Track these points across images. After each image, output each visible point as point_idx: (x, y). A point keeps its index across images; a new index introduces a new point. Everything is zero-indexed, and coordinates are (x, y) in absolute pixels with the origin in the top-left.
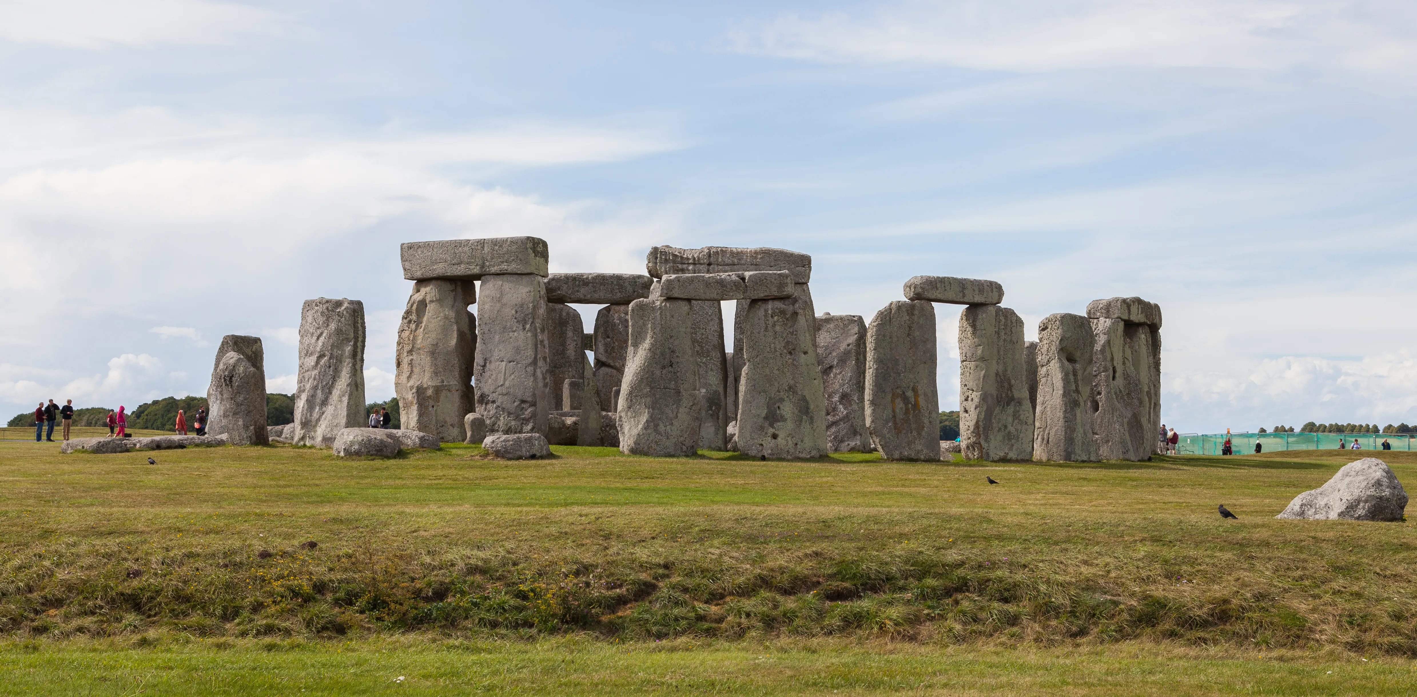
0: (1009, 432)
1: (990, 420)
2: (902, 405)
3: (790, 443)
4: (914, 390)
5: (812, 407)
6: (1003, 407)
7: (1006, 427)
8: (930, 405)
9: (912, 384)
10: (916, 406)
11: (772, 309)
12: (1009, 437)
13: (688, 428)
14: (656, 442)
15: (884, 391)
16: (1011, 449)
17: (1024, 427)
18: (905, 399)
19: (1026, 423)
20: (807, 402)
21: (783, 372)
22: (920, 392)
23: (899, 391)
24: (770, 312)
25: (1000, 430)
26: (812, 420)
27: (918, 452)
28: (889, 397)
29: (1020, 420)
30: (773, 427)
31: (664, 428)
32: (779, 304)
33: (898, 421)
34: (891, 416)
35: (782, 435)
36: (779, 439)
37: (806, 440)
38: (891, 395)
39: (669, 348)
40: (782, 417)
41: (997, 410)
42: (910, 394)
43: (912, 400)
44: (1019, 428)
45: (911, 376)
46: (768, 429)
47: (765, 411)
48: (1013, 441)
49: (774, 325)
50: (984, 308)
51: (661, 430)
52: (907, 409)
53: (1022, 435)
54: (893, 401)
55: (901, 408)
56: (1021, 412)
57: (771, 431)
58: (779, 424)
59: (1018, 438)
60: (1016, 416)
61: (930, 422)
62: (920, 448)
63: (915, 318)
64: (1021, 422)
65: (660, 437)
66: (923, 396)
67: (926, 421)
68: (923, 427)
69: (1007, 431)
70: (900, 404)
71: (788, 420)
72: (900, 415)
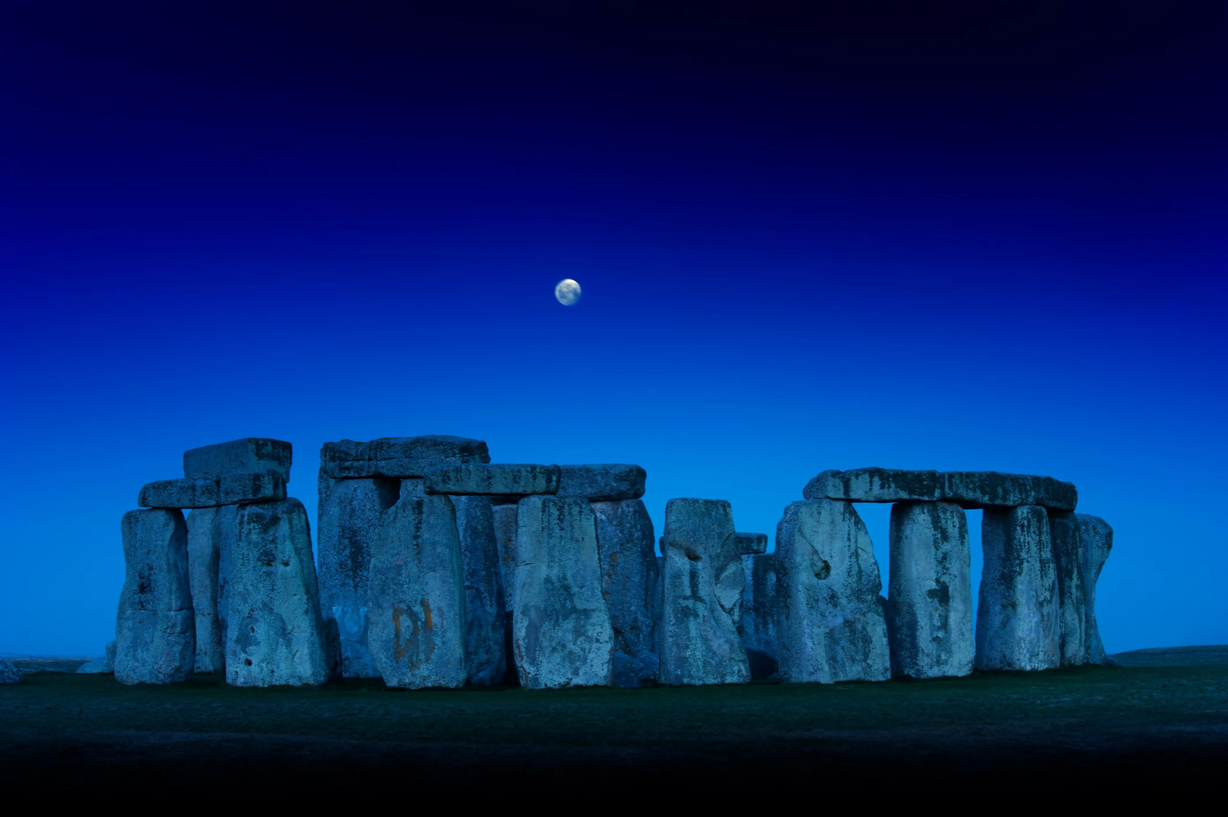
0: (571, 652)
1: (537, 639)
2: (409, 623)
3: (265, 669)
4: (424, 604)
5: (290, 628)
6: (557, 620)
7: (564, 646)
8: (445, 622)
9: (420, 597)
10: (427, 623)
11: (248, 515)
12: (571, 657)
13: (162, 653)
14: (134, 670)
15: (380, 607)
16: (576, 672)
17: (595, 645)
18: (413, 616)
19: (598, 641)
20: (283, 622)
21: (257, 587)
22: (432, 607)
23: (403, 606)
24: (246, 518)
25: (554, 650)
26: (289, 643)
27: (424, 678)
28: (389, 613)
29: (588, 637)
30: (246, 652)
31: (141, 654)
32: (255, 509)
33: (402, 641)
34: (392, 636)
35: (255, 660)
36: (253, 665)
37: (283, 665)
38: (391, 611)
39: (148, 565)
40: (256, 639)
41: (546, 626)
42: (417, 609)
43: (422, 616)
44: (587, 647)
45: (417, 587)
46: (240, 654)
47: (236, 634)
48: (578, 664)
49: (249, 533)
50: (526, 499)
51: (139, 656)
52: (416, 628)
53: (591, 656)
54: (396, 618)
55: (408, 627)
56: (589, 627)
57: (243, 656)
58: (251, 648)
59: (586, 659)
60: (578, 632)
61: (443, 643)
62: (426, 673)
63: (424, 516)
64: (589, 640)
65: (137, 664)
66: (436, 612)
67: (438, 641)
68: (433, 648)
69: (566, 651)
70: (405, 622)
71: (262, 644)
72: (406, 634)
